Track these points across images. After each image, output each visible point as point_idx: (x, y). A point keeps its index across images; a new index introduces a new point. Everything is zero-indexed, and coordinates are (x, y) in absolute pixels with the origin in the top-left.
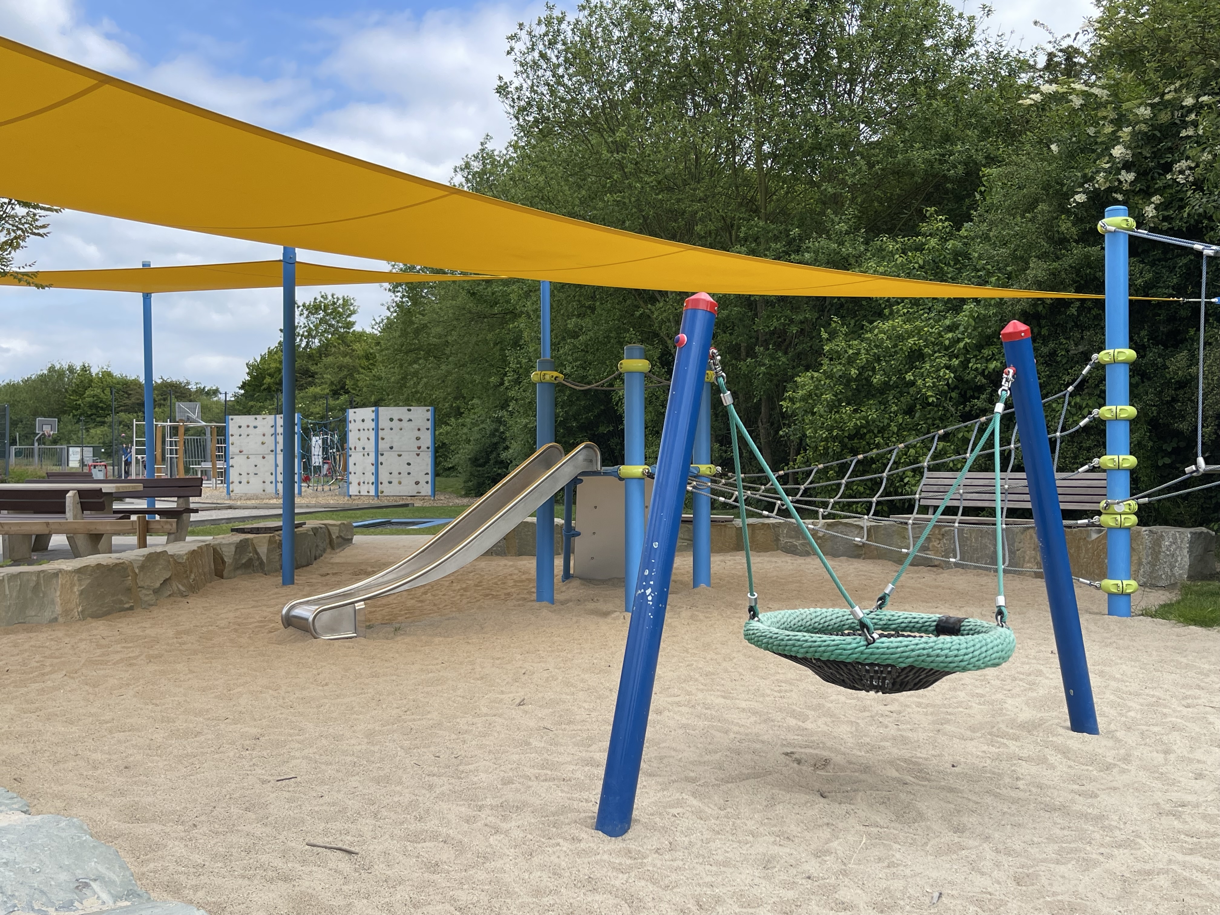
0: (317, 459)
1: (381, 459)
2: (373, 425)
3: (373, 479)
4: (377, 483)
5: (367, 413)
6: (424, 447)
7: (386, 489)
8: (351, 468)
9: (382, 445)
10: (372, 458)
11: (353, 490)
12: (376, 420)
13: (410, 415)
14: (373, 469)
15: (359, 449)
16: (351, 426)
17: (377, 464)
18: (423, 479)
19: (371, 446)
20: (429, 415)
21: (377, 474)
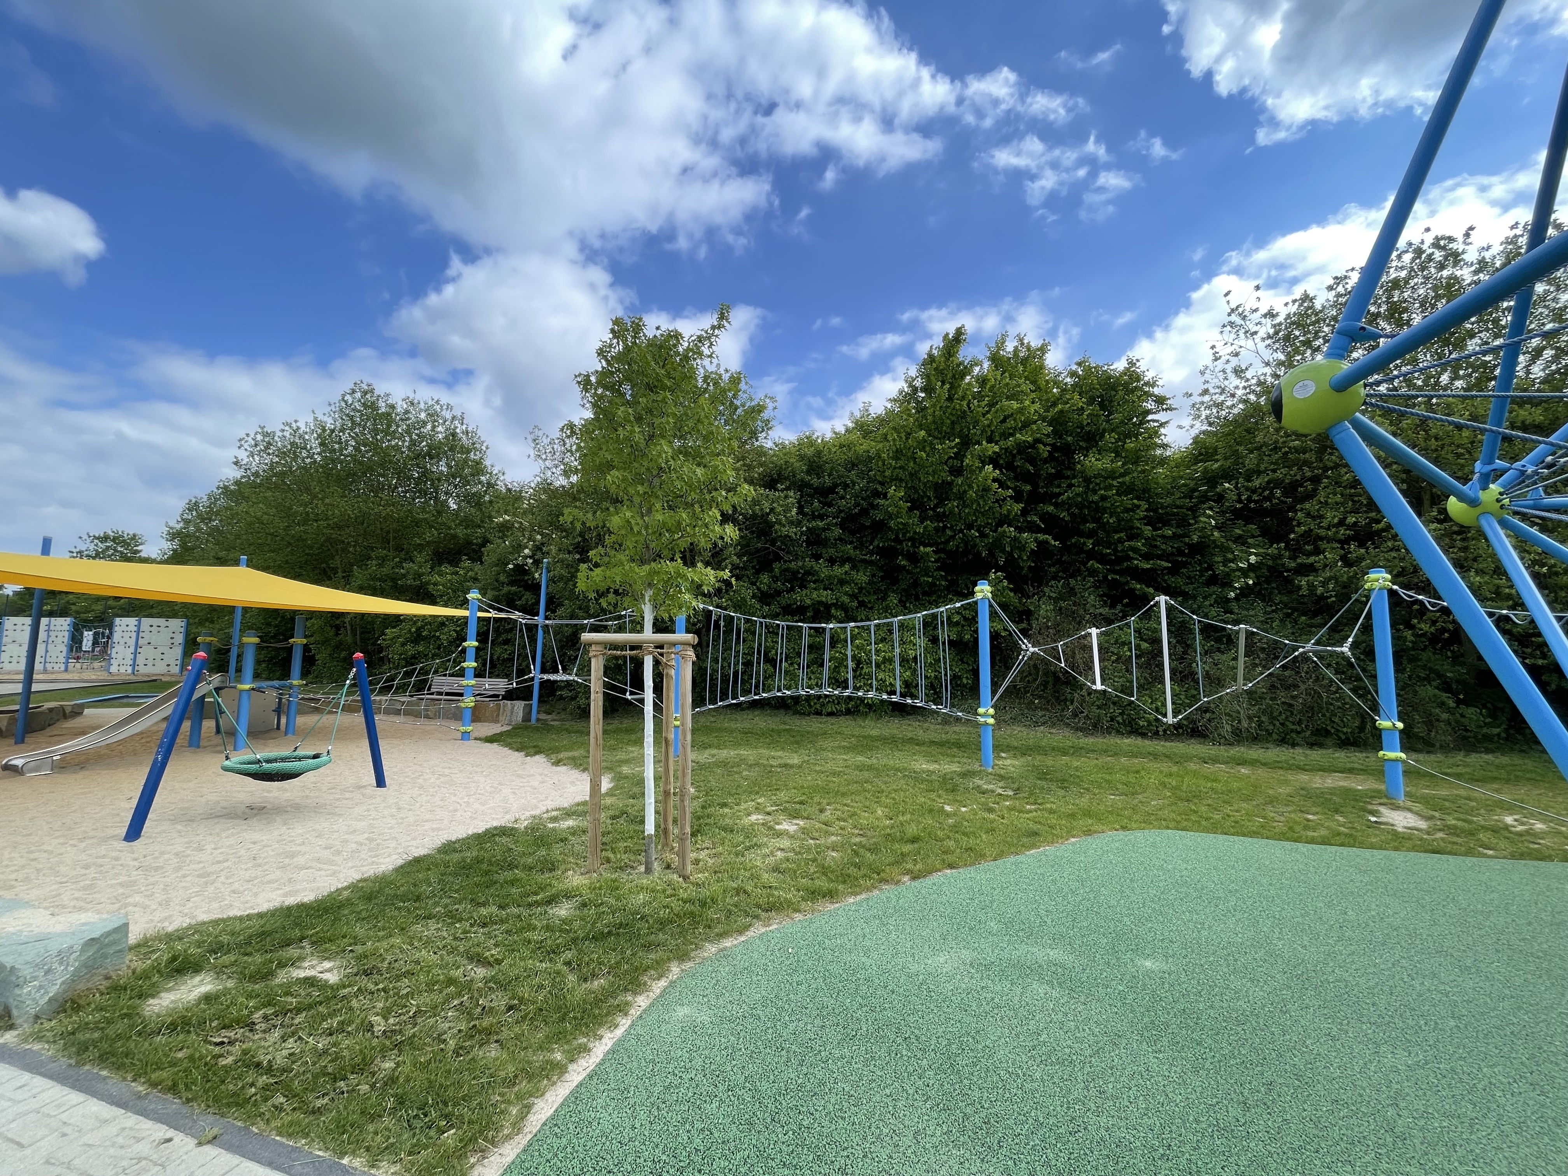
0: (87, 646)
1: (139, 650)
2: (136, 629)
3: (131, 662)
4: (134, 665)
5: (132, 621)
6: (176, 643)
7: (142, 669)
8: (114, 655)
9: (141, 641)
10: (132, 650)
11: (114, 669)
12: (138, 626)
13: (167, 624)
14: (132, 656)
15: (122, 643)
16: (116, 629)
17: (135, 654)
18: (173, 663)
19: (132, 642)
20: (183, 624)
21: (135, 660)
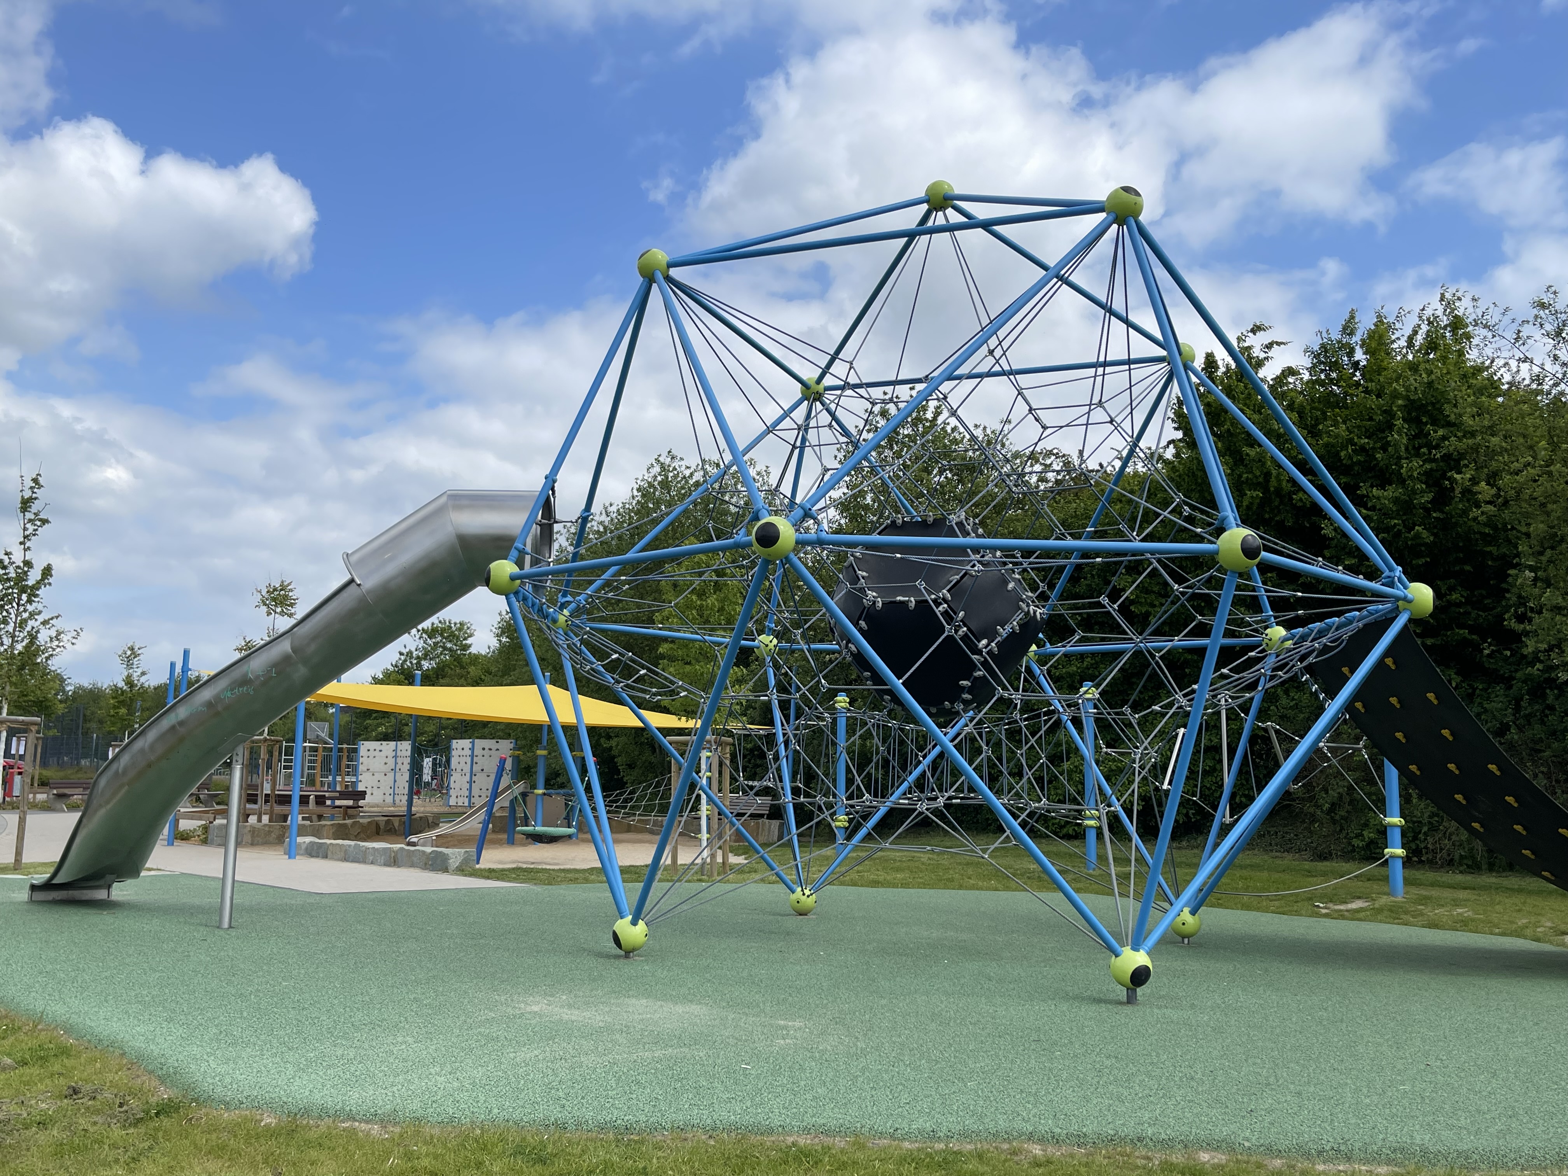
0: (427, 777)
1: (474, 778)
2: (470, 752)
3: (467, 793)
4: (470, 797)
5: (466, 743)
7: (477, 801)
8: (452, 785)
9: (476, 768)
10: (468, 778)
11: (452, 802)
12: (472, 749)
13: (497, 746)
14: (468, 786)
15: (459, 770)
16: (454, 753)
17: (471, 782)
19: (467, 769)
20: (512, 746)
21: (470, 790)
